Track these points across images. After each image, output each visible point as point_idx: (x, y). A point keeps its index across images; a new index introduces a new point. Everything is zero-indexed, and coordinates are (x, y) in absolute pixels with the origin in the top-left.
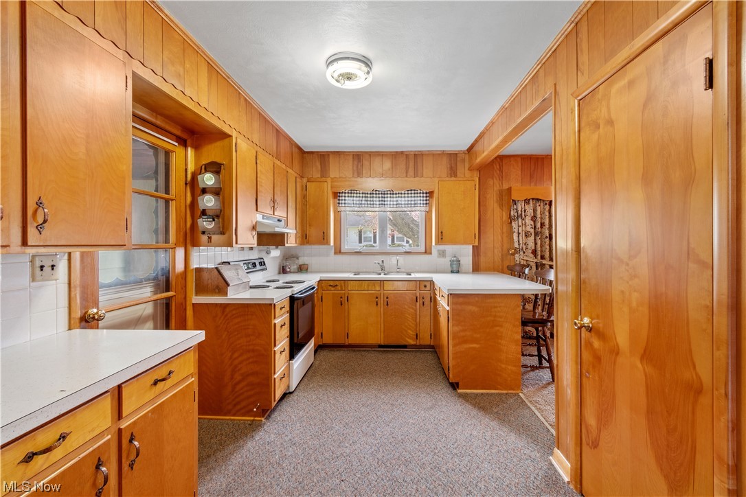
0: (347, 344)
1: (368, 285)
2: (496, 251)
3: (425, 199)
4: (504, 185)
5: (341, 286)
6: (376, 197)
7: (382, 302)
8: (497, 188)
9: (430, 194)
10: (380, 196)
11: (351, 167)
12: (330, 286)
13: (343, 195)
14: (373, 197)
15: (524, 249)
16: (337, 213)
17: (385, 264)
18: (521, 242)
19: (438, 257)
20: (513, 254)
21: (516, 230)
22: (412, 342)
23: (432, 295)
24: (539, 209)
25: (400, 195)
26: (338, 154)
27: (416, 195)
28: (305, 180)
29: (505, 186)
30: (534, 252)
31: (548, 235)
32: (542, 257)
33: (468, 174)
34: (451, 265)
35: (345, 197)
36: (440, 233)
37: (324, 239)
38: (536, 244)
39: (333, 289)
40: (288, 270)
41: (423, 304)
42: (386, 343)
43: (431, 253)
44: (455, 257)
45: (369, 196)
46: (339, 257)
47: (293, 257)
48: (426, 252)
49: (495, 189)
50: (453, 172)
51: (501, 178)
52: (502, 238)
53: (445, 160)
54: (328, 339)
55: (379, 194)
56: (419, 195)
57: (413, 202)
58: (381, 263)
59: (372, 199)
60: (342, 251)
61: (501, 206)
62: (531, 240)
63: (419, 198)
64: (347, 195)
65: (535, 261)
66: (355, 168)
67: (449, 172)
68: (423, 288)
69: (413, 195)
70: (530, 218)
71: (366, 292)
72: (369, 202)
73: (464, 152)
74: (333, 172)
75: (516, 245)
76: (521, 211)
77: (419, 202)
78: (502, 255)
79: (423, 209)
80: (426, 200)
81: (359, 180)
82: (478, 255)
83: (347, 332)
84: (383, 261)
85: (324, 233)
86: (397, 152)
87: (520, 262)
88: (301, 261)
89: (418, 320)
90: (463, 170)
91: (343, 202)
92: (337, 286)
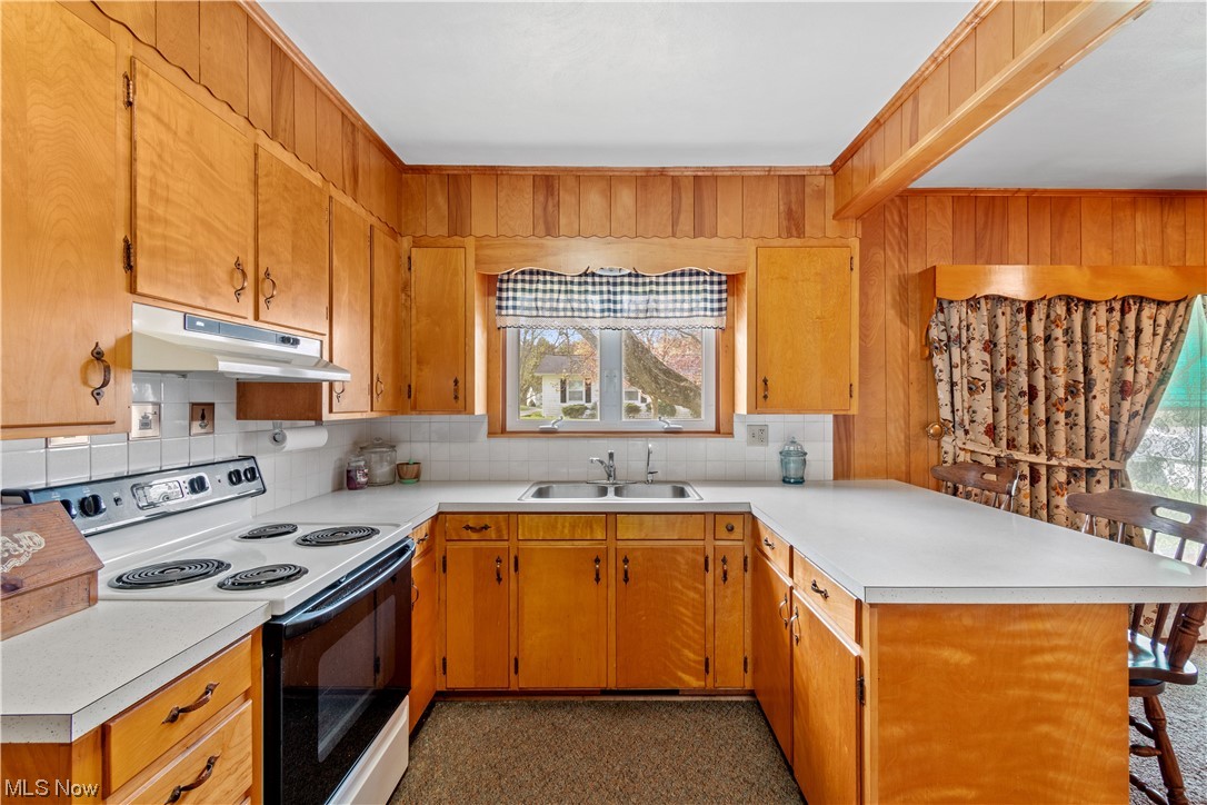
0: (514, 687)
1: (573, 527)
2: (891, 428)
3: (716, 296)
4: (911, 265)
5: (499, 530)
6: (594, 292)
7: (611, 572)
8: (894, 270)
9: (732, 283)
10: (605, 288)
11: (528, 210)
12: (468, 528)
13: (511, 285)
14: (586, 292)
15: (967, 422)
16: (495, 333)
17: (617, 463)
18: (958, 405)
19: (750, 443)
20: (939, 436)
21: (945, 376)
22: (693, 682)
23: (748, 553)
24: (1002, 322)
25: (654, 288)
26: (493, 174)
27: (694, 288)
28: (406, 242)
29: (916, 267)
30: (991, 431)
31: (1026, 389)
32: (1011, 444)
33: (832, 227)
34: (784, 464)
35: (515, 290)
36: (760, 383)
37: (458, 399)
38: (995, 410)
39: (475, 536)
40: (363, 480)
41: (725, 578)
42: (622, 686)
43: (730, 434)
44: (793, 442)
45: (576, 288)
46: (501, 444)
47: (381, 446)
48: (718, 431)
49: (890, 272)
50: (794, 223)
51: (904, 246)
52: (908, 397)
53: (774, 192)
54: (459, 678)
55: (601, 284)
56: (701, 287)
57: (686, 306)
58: (606, 459)
59: (583, 297)
60: (508, 429)
61: (904, 316)
62: (983, 401)
63: (701, 296)
64: (519, 286)
65: (995, 452)
66: (539, 212)
67: (785, 223)
68: (722, 532)
69: (686, 288)
70: (980, 346)
71: (567, 545)
72: (576, 305)
73: (822, 172)
74: (481, 220)
75: (945, 413)
76: (960, 328)
77: (702, 305)
78: (908, 437)
79: (712, 322)
80: (720, 301)
81: (549, 242)
82: (849, 436)
83: (513, 654)
84: (611, 455)
85: (456, 382)
86: (648, 170)
87: (956, 457)
88: (403, 454)
89: (710, 621)
90: (820, 218)
91: (511, 303)
92: (486, 528)
